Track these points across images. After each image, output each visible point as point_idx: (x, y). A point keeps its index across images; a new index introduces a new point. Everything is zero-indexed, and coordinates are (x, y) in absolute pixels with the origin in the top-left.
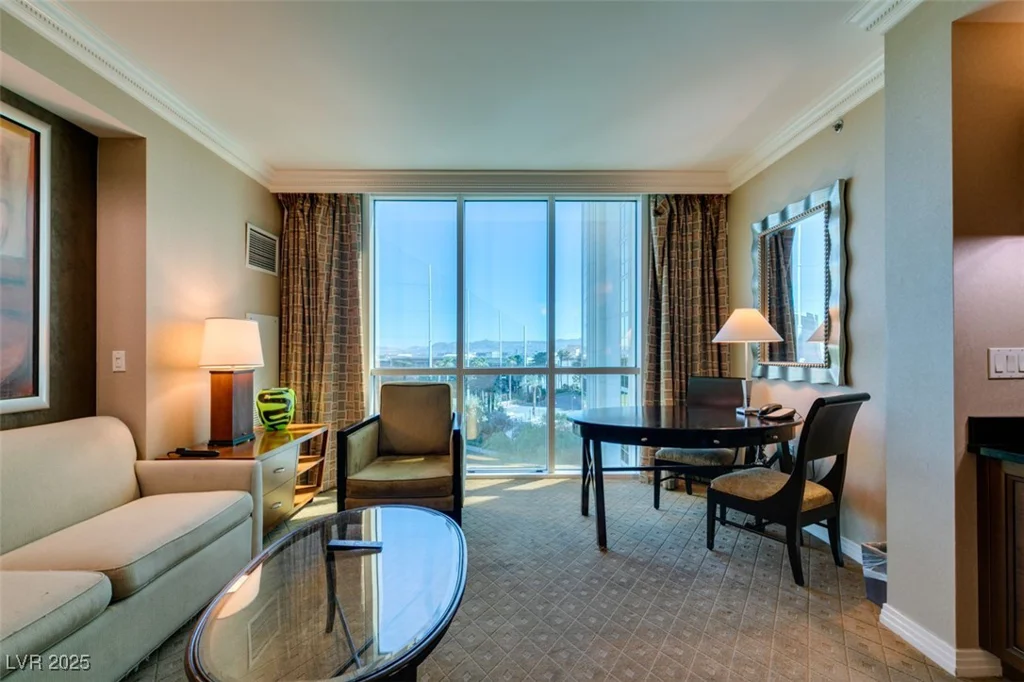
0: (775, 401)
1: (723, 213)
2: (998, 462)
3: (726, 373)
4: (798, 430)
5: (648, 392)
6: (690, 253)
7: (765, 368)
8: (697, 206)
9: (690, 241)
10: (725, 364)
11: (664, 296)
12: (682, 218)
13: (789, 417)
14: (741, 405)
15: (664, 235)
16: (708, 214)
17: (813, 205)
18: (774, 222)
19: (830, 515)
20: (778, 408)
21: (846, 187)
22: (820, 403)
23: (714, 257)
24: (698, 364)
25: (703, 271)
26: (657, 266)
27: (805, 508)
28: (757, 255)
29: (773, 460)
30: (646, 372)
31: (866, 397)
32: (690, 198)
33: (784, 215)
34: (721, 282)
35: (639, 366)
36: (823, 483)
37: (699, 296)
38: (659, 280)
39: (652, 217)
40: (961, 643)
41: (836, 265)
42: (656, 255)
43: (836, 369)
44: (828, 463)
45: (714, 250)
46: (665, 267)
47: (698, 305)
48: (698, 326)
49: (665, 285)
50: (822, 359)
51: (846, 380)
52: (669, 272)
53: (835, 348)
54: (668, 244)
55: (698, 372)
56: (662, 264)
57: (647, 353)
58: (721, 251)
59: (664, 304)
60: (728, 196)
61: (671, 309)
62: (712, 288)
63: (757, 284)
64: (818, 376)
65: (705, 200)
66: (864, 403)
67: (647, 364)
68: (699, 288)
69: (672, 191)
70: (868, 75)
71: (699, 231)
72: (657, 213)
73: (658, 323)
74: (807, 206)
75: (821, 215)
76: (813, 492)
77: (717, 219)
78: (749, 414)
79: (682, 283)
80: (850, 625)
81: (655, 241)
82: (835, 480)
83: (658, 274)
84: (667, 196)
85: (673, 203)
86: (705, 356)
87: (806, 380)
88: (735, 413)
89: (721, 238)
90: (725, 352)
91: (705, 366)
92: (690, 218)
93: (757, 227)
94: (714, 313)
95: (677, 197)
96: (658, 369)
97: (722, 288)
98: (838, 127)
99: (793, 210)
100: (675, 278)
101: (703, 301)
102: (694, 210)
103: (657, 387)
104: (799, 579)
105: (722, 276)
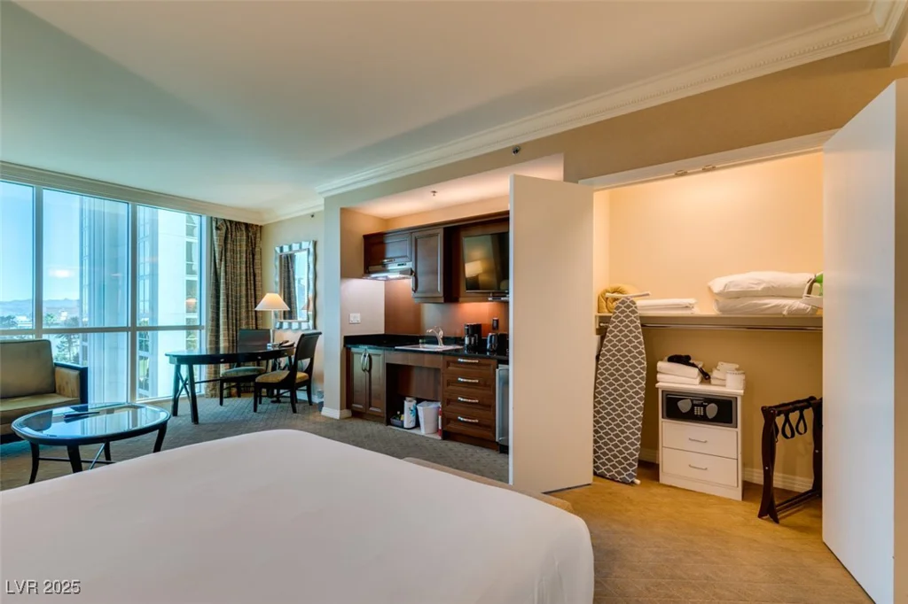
0: (285, 339)
1: (258, 235)
2: (350, 349)
3: (260, 327)
4: (295, 350)
5: (211, 341)
6: (238, 256)
7: (281, 323)
8: (243, 229)
9: (238, 249)
10: (259, 322)
11: (222, 281)
12: (234, 234)
13: (292, 345)
14: (269, 342)
15: (222, 243)
16: (250, 234)
17: (303, 247)
18: (286, 249)
19: (308, 383)
20: (287, 342)
21: (315, 244)
22: (303, 335)
23: (253, 259)
24: (244, 322)
25: (246, 267)
26: (217, 261)
27: (297, 381)
28: (278, 263)
29: (285, 368)
30: (210, 327)
31: (320, 333)
32: (238, 224)
33: (290, 248)
34: (257, 275)
35: (204, 324)
36: (305, 372)
37: (244, 282)
38: (218, 270)
39: (214, 231)
40: (341, 409)
41: (311, 276)
42: (217, 255)
43: (311, 322)
44: (306, 362)
45: (253, 255)
46: (223, 263)
47: (244, 288)
48: (244, 300)
49: (223, 274)
50: (305, 319)
51: (315, 327)
52: (226, 266)
53: (311, 313)
54: (225, 250)
55: (244, 327)
56: (221, 260)
57: (210, 315)
58: (257, 257)
59: (222, 286)
60: (261, 227)
61: (227, 289)
62: (252, 278)
63: (278, 279)
64: (304, 326)
65: (247, 226)
66: (320, 336)
67: (210, 323)
68: (244, 277)
69: (227, 218)
70: (318, 204)
71: (244, 243)
72: (217, 228)
73: (217, 297)
74: (300, 247)
75: (306, 253)
76: (300, 375)
77: (255, 238)
78: (274, 346)
79: (234, 273)
80: (311, 417)
81: (216, 246)
82: (309, 370)
83: (218, 266)
84: (224, 220)
85: (228, 224)
86: (248, 317)
87: (300, 328)
88: (266, 346)
89: (257, 249)
90: (259, 315)
91: (247, 324)
92: (238, 234)
93: (278, 249)
94: (253, 292)
95: (231, 222)
96: (218, 326)
97: (258, 278)
98: (313, 216)
99: (296, 247)
100: (229, 270)
101: (247, 285)
102: (241, 230)
103: (217, 337)
104: (295, 411)
105: (257, 271)
